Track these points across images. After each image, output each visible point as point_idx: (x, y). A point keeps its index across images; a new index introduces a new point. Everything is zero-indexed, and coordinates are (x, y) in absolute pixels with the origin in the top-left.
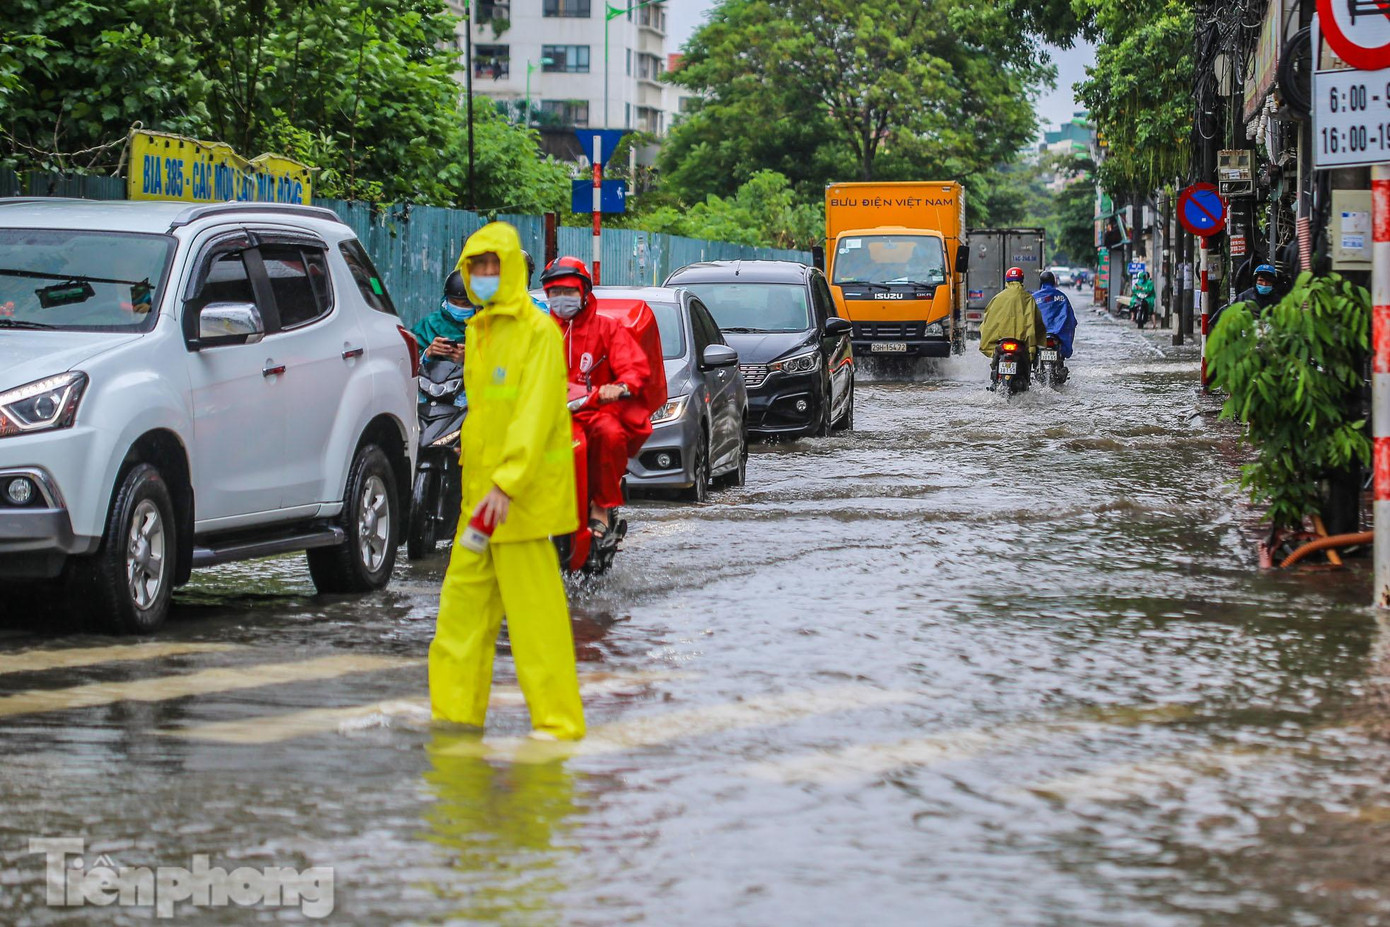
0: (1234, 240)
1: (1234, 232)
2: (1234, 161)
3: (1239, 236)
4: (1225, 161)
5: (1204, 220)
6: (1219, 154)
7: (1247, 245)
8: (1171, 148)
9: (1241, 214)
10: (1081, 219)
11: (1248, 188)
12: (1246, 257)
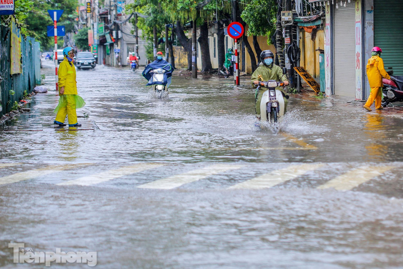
0: (286, 39)
1: (286, 36)
2: (286, 14)
3: (288, 38)
4: (284, 14)
5: (236, 33)
6: (282, 12)
7: (290, 41)
8: (189, 11)
9: (288, 31)
10: (82, 36)
11: (291, 23)
12: (291, 44)
